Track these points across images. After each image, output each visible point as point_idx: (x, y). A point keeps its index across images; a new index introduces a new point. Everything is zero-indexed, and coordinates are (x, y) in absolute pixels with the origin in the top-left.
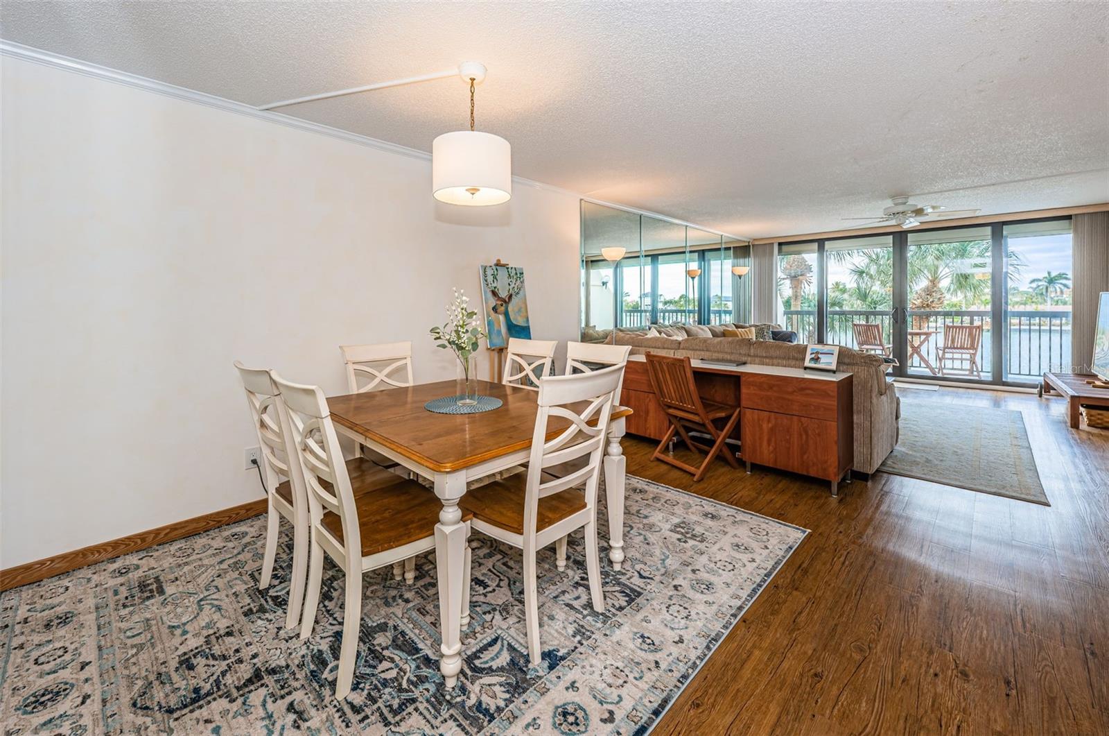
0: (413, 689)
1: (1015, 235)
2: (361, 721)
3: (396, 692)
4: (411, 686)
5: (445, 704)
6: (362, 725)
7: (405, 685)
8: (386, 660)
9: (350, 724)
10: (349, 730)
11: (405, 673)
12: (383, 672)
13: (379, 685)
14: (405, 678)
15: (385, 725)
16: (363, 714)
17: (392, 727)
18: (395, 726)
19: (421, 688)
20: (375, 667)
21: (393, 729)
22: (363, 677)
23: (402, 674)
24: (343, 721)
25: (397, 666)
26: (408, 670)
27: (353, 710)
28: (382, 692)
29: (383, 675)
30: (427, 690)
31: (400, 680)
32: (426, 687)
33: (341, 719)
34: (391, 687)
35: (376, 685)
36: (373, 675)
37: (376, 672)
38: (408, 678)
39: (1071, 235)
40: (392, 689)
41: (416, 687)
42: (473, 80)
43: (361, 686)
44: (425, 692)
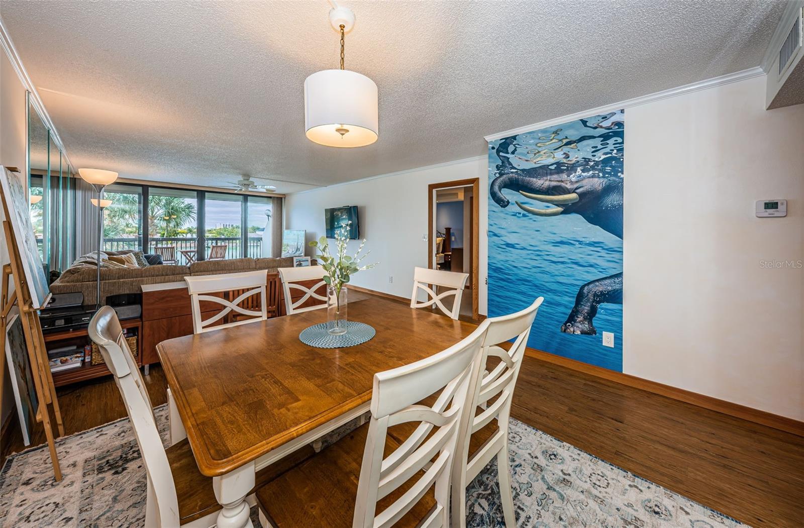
0: (490, 486)
1: (252, 201)
2: (522, 510)
3: (496, 495)
4: (489, 488)
5: (493, 468)
6: (525, 508)
7: (489, 491)
8: (473, 510)
9: (528, 516)
10: (531, 516)
11: (480, 494)
12: (483, 509)
13: (495, 508)
14: (484, 493)
15: (519, 495)
16: (519, 511)
17: (518, 491)
18: (517, 489)
19: (488, 482)
20: (482, 516)
21: (519, 490)
22: (493, 521)
23: (481, 496)
24: (528, 522)
25: (476, 501)
26: (477, 492)
27: (519, 518)
28: (499, 504)
29: (487, 508)
30: (487, 478)
31: (486, 496)
32: (485, 479)
33: (528, 523)
34: (494, 499)
35: (496, 510)
36: (489, 515)
37: (485, 513)
38: (483, 491)
39: (271, 205)
40: (495, 499)
41: (488, 485)
42: (342, 27)
43: (499, 519)
44: (489, 479)
